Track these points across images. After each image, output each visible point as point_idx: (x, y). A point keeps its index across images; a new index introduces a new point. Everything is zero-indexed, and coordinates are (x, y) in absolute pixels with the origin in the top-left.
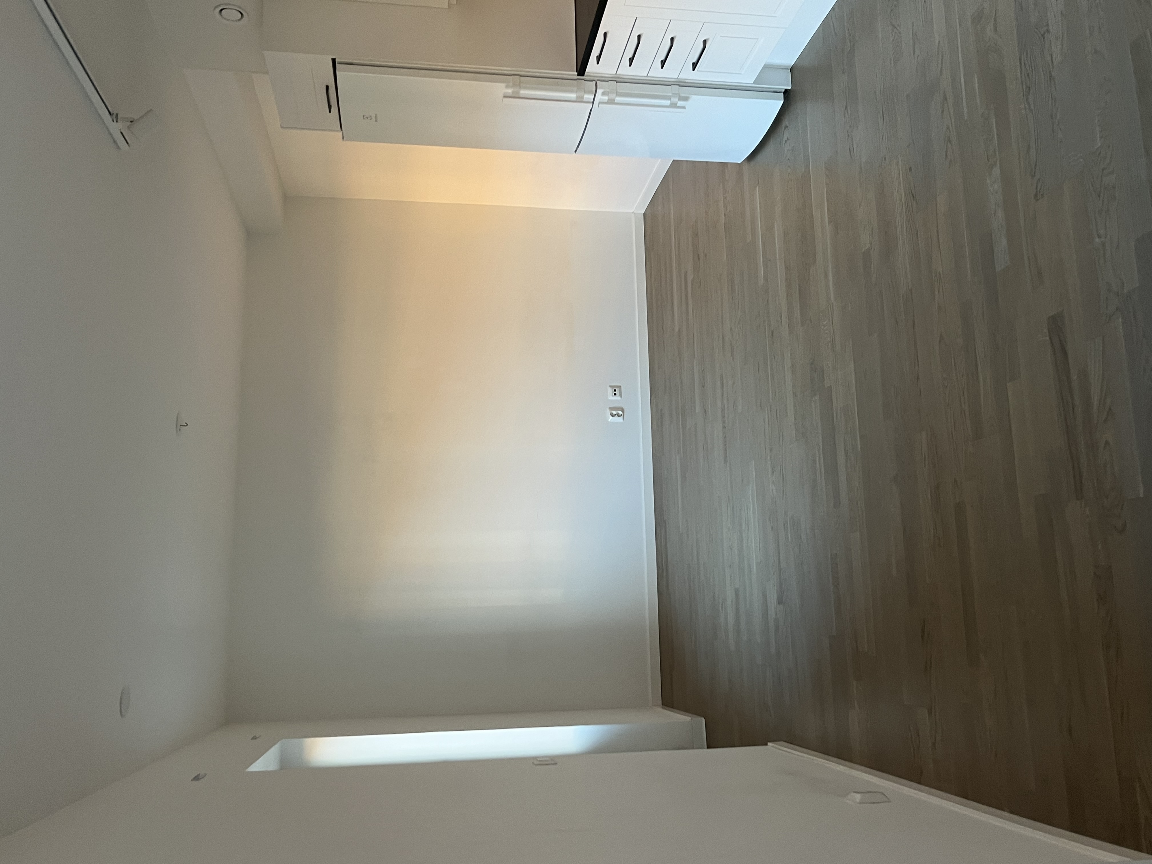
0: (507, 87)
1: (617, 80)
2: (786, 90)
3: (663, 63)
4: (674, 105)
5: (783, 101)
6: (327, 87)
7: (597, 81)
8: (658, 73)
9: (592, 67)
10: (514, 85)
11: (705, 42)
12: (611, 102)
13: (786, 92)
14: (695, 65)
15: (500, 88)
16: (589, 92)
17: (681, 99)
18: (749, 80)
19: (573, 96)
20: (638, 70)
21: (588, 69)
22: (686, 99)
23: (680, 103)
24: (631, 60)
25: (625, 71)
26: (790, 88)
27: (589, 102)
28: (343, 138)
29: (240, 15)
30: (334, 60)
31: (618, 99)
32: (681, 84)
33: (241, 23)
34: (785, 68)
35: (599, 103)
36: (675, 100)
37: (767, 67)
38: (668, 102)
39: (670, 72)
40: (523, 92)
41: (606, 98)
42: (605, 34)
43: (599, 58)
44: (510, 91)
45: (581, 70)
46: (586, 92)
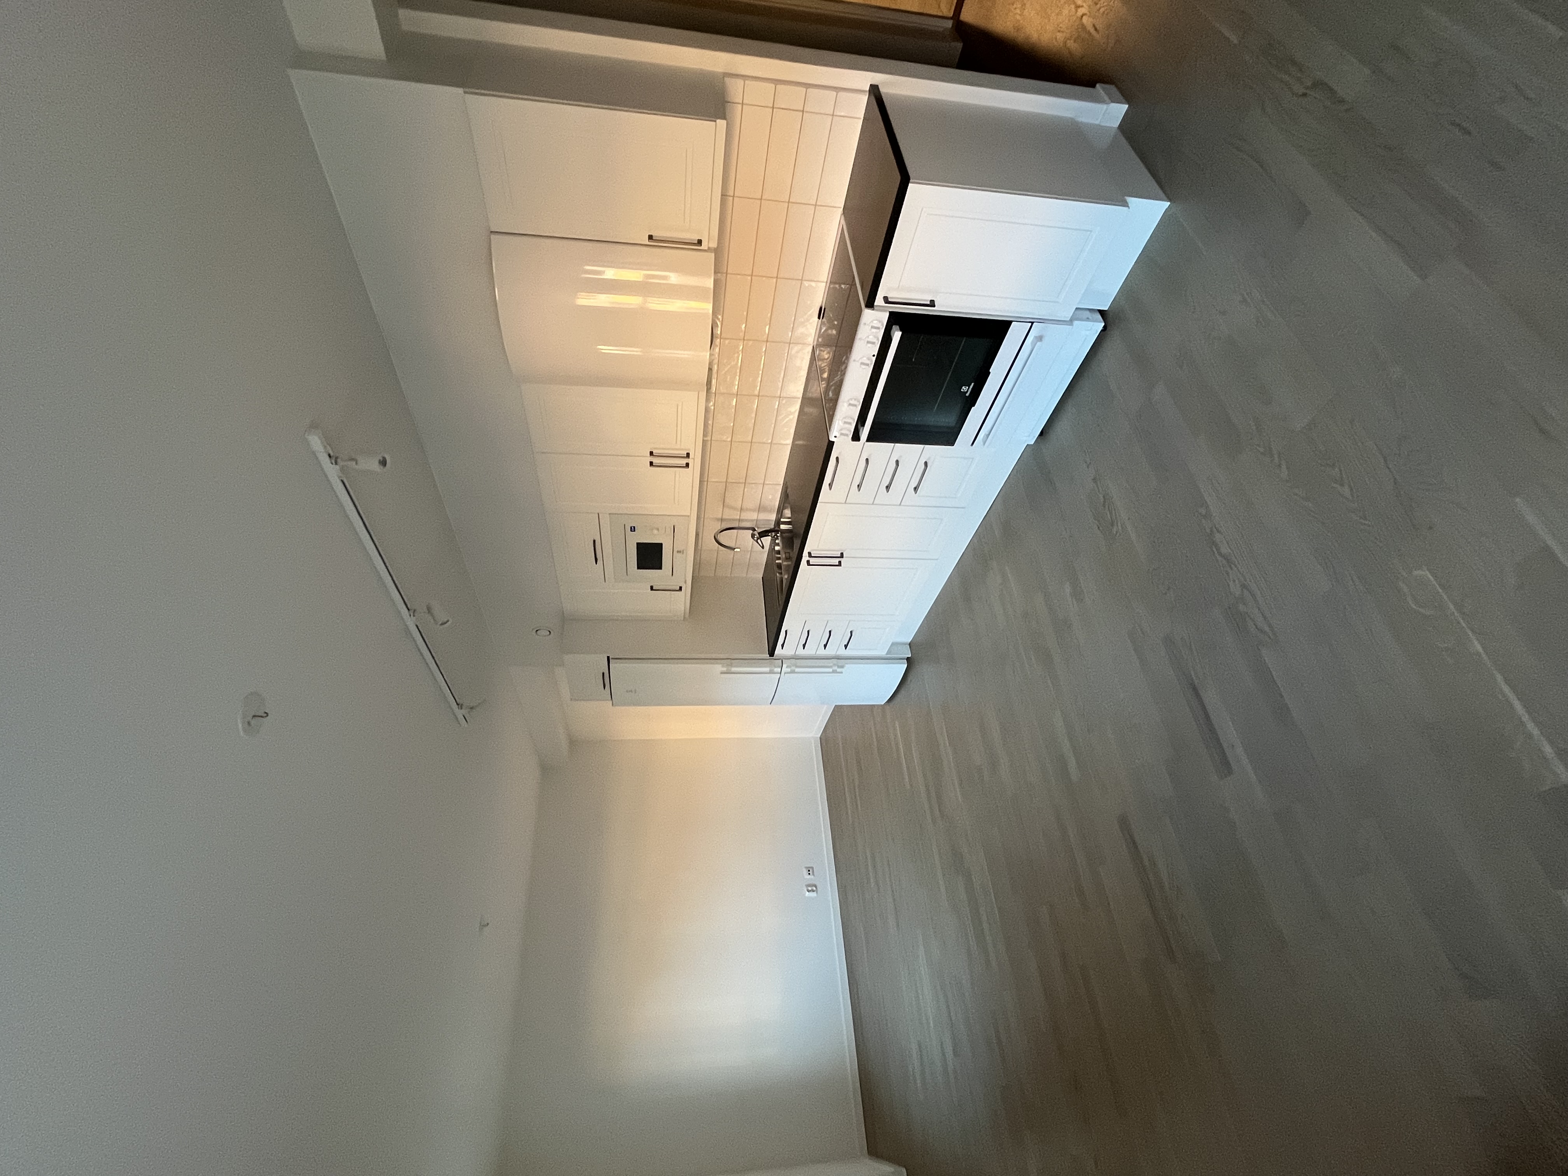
0: (723, 667)
1: (796, 658)
2: (908, 658)
3: (825, 646)
4: (834, 672)
5: (906, 666)
6: (603, 674)
7: (782, 659)
8: (822, 652)
9: (778, 651)
10: (728, 665)
11: (851, 632)
12: (793, 672)
13: (908, 659)
14: (846, 646)
15: (719, 668)
16: (778, 667)
17: (839, 667)
18: (883, 653)
19: (767, 669)
20: (810, 650)
21: (776, 652)
22: (842, 667)
23: (839, 670)
24: (804, 646)
25: (801, 652)
26: (910, 656)
27: (778, 673)
28: (613, 705)
29: (549, 633)
30: (608, 658)
31: (797, 670)
32: (838, 658)
33: (550, 636)
34: (905, 644)
35: (785, 673)
36: (835, 668)
37: (893, 644)
38: (831, 670)
39: (830, 651)
40: (734, 669)
41: (789, 670)
42: (786, 631)
43: (783, 646)
44: (725, 669)
45: (772, 653)
46: (775, 667)
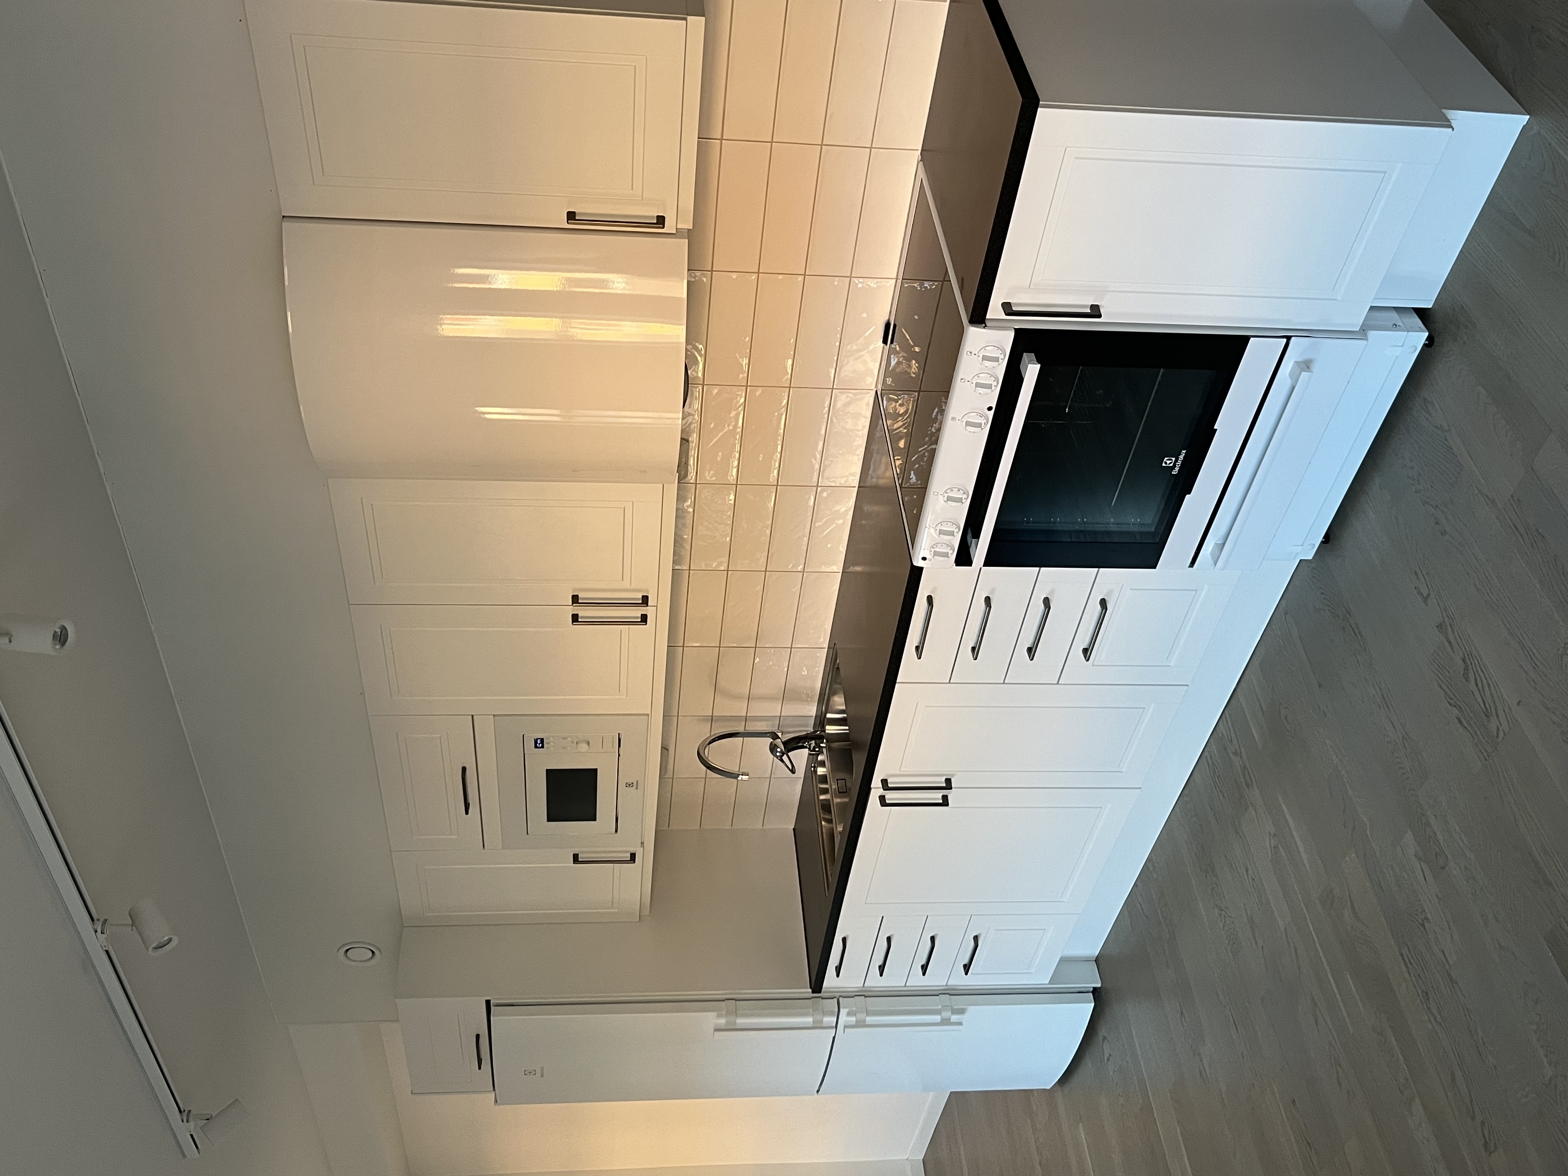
0: (719, 1016)
1: (865, 994)
2: (1095, 989)
3: (924, 968)
4: (946, 1022)
5: (1093, 1005)
6: (478, 1036)
7: (839, 998)
8: (918, 981)
9: (830, 980)
10: (729, 1013)
11: (976, 938)
12: (860, 1024)
13: (1095, 991)
14: (967, 968)
15: (710, 1019)
16: (831, 1014)
17: (954, 1012)
18: (1043, 979)
19: (809, 1020)
20: (893, 979)
21: (825, 984)
22: (962, 1011)
23: (954, 1018)
24: (882, 969)
25: (875, 981)
26: (1099, 985)
27: (831, 1027)
28: (496, 1101)
29: (371, 953)
30: (488, 1003)
31: (870, 1019)
32: (951, 992)
33: (372, 962)
34: (1087, 960)
35: (845, 1027)
36: (947, 1014)
37: (1064, 960)
38: (937, 1018)
39: (935, 979)
40: (741, 1021)
41: (853, 1019)
42: (844, 940)
43: (838, 969)
44: (722, 1021)
45: (817, 985)
46: (825, 1014)
